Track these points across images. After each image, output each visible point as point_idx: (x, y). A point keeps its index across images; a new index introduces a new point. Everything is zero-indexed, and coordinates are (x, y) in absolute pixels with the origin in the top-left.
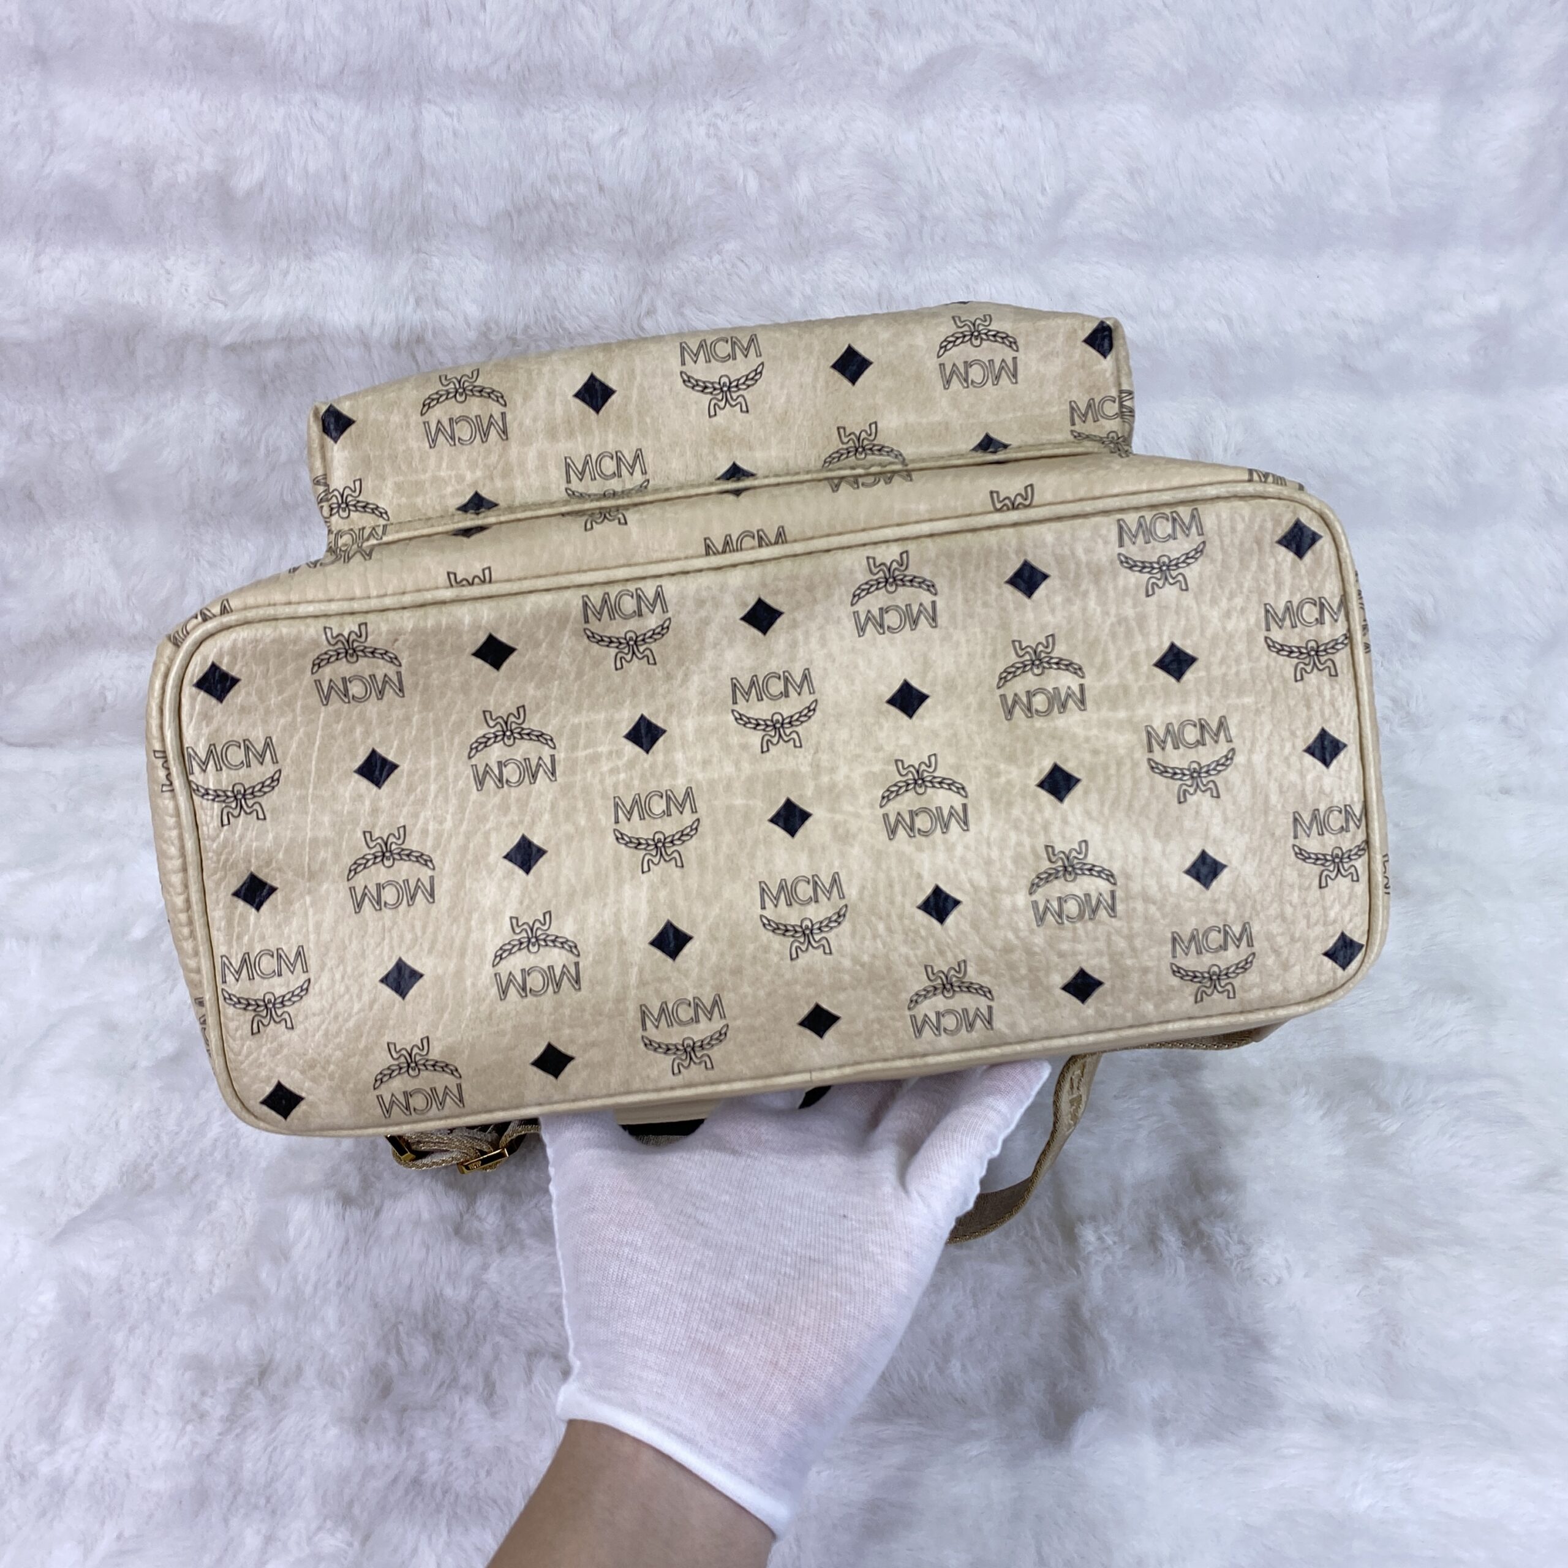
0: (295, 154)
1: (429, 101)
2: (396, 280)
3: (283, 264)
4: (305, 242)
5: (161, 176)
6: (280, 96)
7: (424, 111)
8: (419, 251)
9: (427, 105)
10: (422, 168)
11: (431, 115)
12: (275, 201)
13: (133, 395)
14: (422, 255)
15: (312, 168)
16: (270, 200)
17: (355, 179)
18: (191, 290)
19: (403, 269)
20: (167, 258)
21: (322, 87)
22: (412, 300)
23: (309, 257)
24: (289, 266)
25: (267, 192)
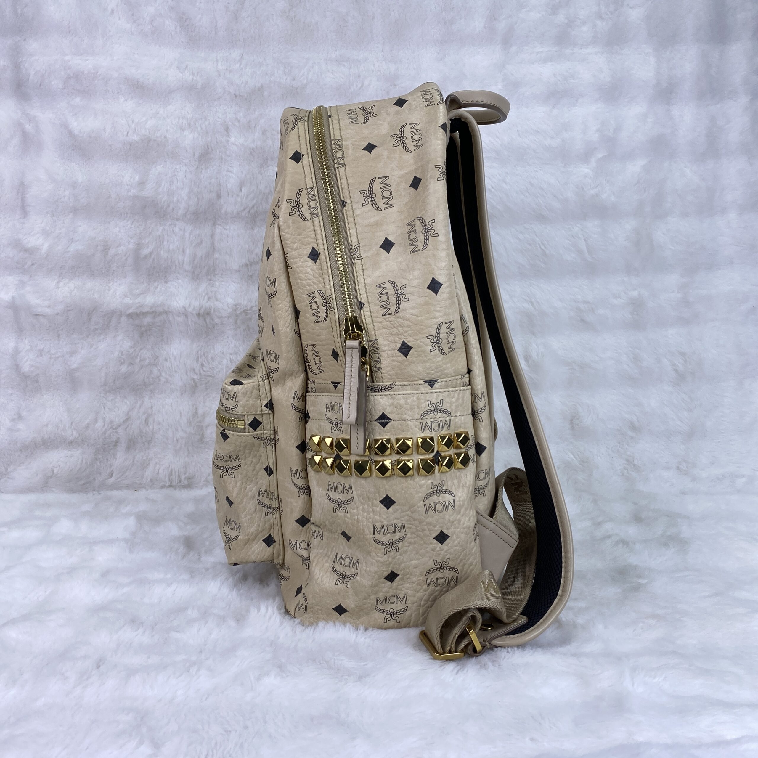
0: (165, 243)
1: (219, 225)
2: (200, 290)
3: (156, 284)
4: (166, 276)
5: (112, 252)
6: (162, 223)
7: (216, 228)
8: (210, 280)
9: (218, 226)
10: (214, 249)
11: (218, 229)
12: (156, 260)
13: (87, 337)
14: (212, 282)
15: (171, 247)
16: (154, 260)
17: (188, 252)
18: (118, 294)
19: (203, 286)
20: (110, 283)
21: (177, 219)
22: (206, 298)
23: (166, 282)
24: (158, 285)
25: (152, 257)
